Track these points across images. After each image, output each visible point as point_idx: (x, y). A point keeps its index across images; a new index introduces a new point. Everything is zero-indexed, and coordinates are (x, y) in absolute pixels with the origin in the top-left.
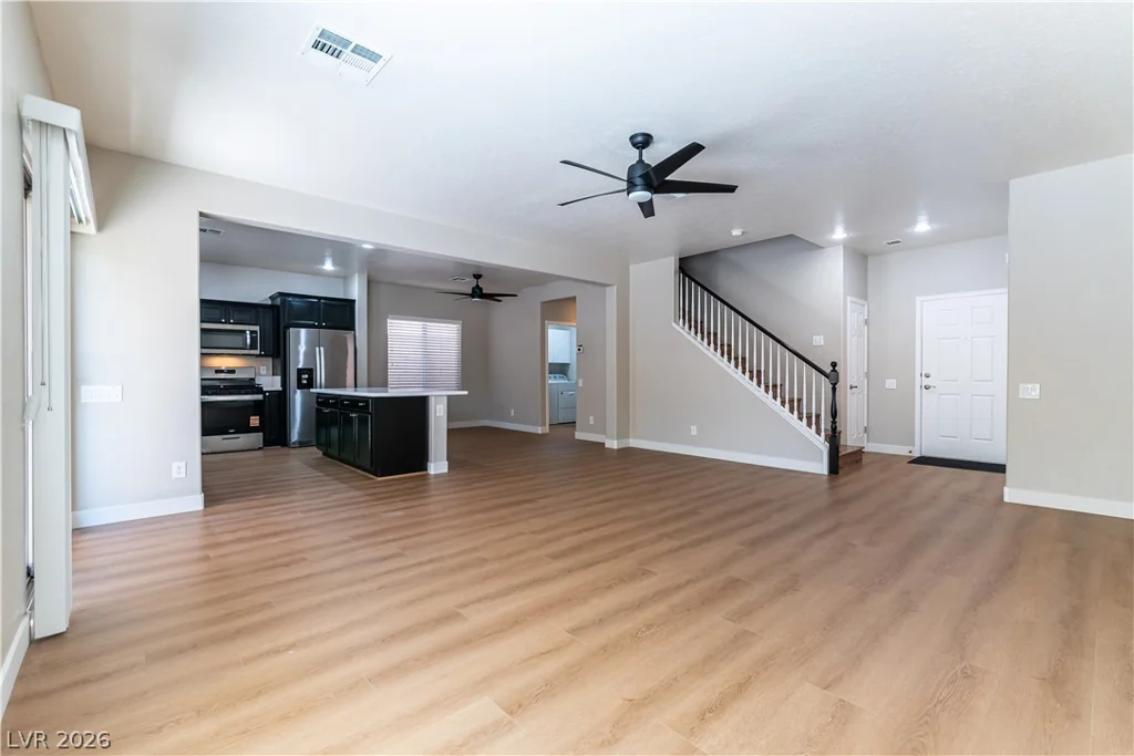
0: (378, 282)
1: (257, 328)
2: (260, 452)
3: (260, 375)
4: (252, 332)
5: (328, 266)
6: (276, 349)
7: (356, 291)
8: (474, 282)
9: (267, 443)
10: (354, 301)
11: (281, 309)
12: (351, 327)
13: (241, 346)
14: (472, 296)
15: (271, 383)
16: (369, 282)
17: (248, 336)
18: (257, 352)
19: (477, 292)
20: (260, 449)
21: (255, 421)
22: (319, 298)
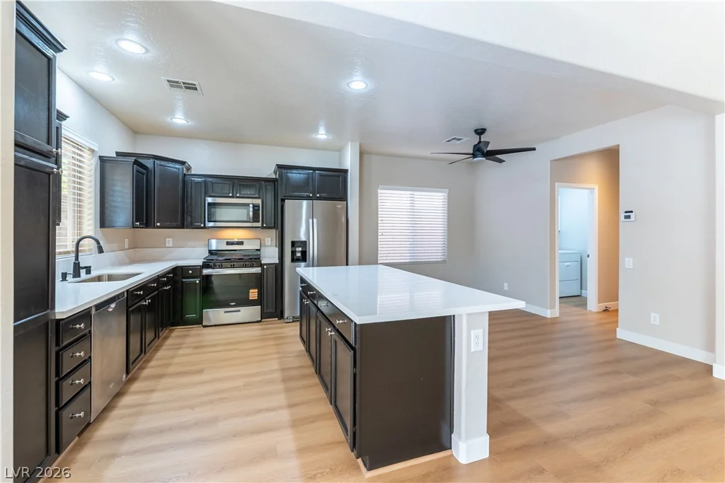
0: (370, 153)
1: (259, 202)
2: (257, 326)
3: (265, 246)
4: (254, 206)
5: (322, 135)
6: (275, 221)
7: (349, 161)
8: (476, 139)
9: (264, 315)
10: (346, 171)
11: (279, 181)
12: (343, 197)
13: (245, 219)
14: (474, 156)
15: (270, 255)
16: (362, 154)
17: (251, 209)
18: (259, 224)
19: (480, 151)
20: (257, 322)
21: (253, 294)
22: (314, 169)
